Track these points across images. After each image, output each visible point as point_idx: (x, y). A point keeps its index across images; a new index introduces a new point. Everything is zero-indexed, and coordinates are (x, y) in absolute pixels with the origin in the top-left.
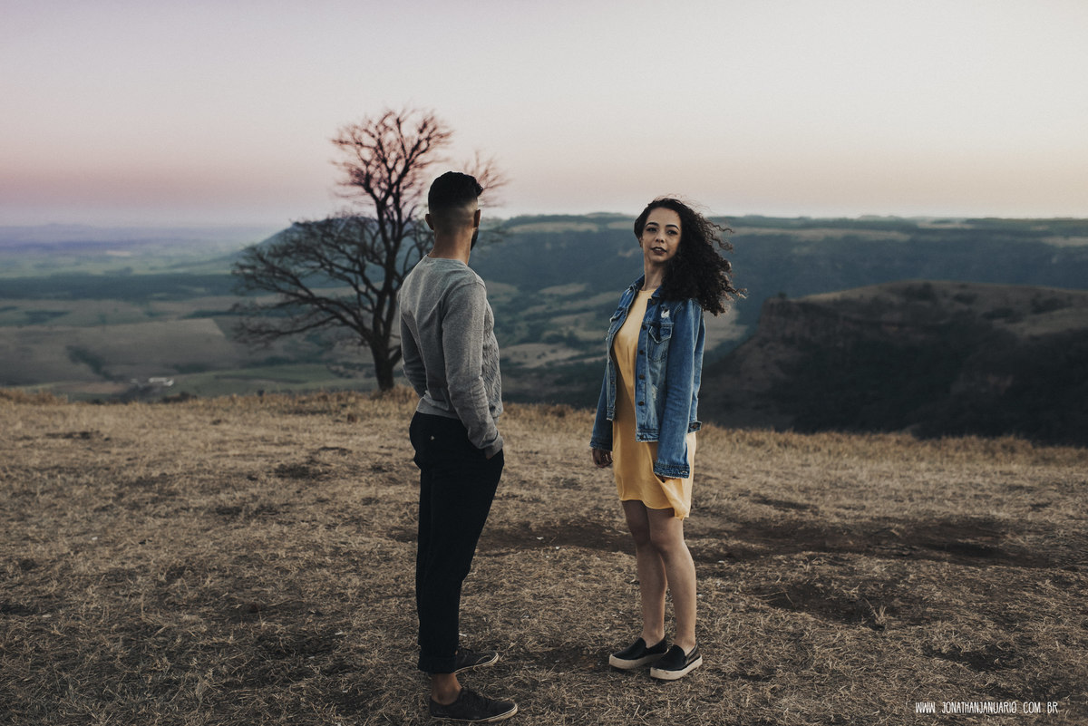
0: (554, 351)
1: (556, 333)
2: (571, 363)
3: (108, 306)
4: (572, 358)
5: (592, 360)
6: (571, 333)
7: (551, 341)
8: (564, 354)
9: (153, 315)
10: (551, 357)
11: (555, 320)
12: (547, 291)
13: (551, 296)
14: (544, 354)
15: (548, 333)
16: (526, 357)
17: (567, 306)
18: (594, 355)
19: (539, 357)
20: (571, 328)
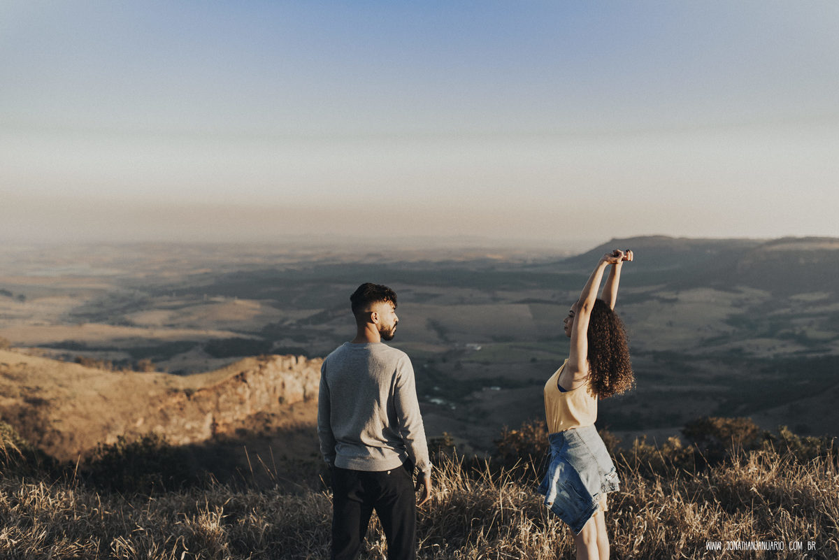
0: (783, 346)
1: (790, 331)
2: (795, 356)
3: (466, 292)
4: (797, 353)
5: (814, 355)
6: (804, 332)
7: (784, 337)
8: (791, 349)
9: (495, 300)
10: (780, 350)
11: (794, 321)
12: (795, 297)
13: (798, 301)
14: (774, 348)
15: (783, 331)
16: (758, 348)
17: (810, 310)
18: (818, 351)
19: (769, 350)
20: (805, 328)
